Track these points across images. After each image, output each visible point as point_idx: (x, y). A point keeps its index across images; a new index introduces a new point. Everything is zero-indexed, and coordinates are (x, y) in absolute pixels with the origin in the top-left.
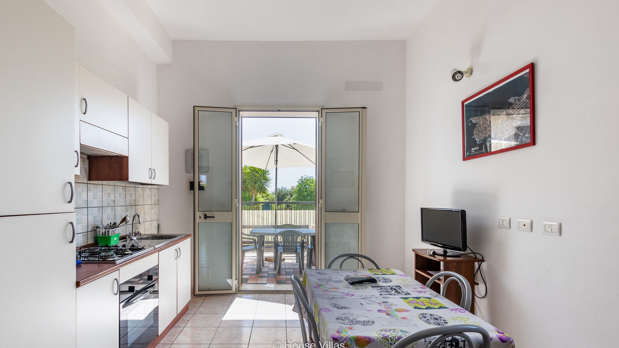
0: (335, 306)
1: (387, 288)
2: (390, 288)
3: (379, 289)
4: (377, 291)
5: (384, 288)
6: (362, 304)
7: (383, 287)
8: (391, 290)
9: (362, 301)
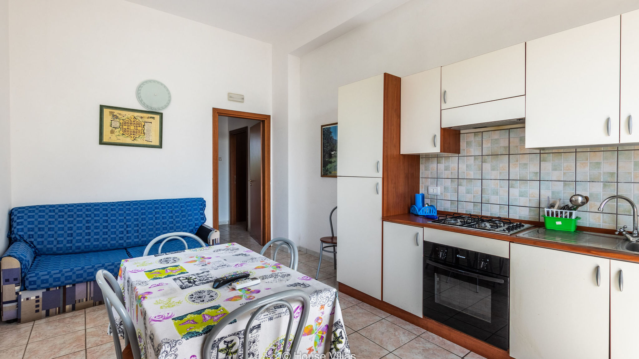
0: (245, 255)
1: (199, 282)
2: (195, 283)
3: (210, 278)
4: (212, 276)
5: (204, 281)
6: (225, 260)
7: (205, 283)
8: (195, 280)
9: (225, 262)
